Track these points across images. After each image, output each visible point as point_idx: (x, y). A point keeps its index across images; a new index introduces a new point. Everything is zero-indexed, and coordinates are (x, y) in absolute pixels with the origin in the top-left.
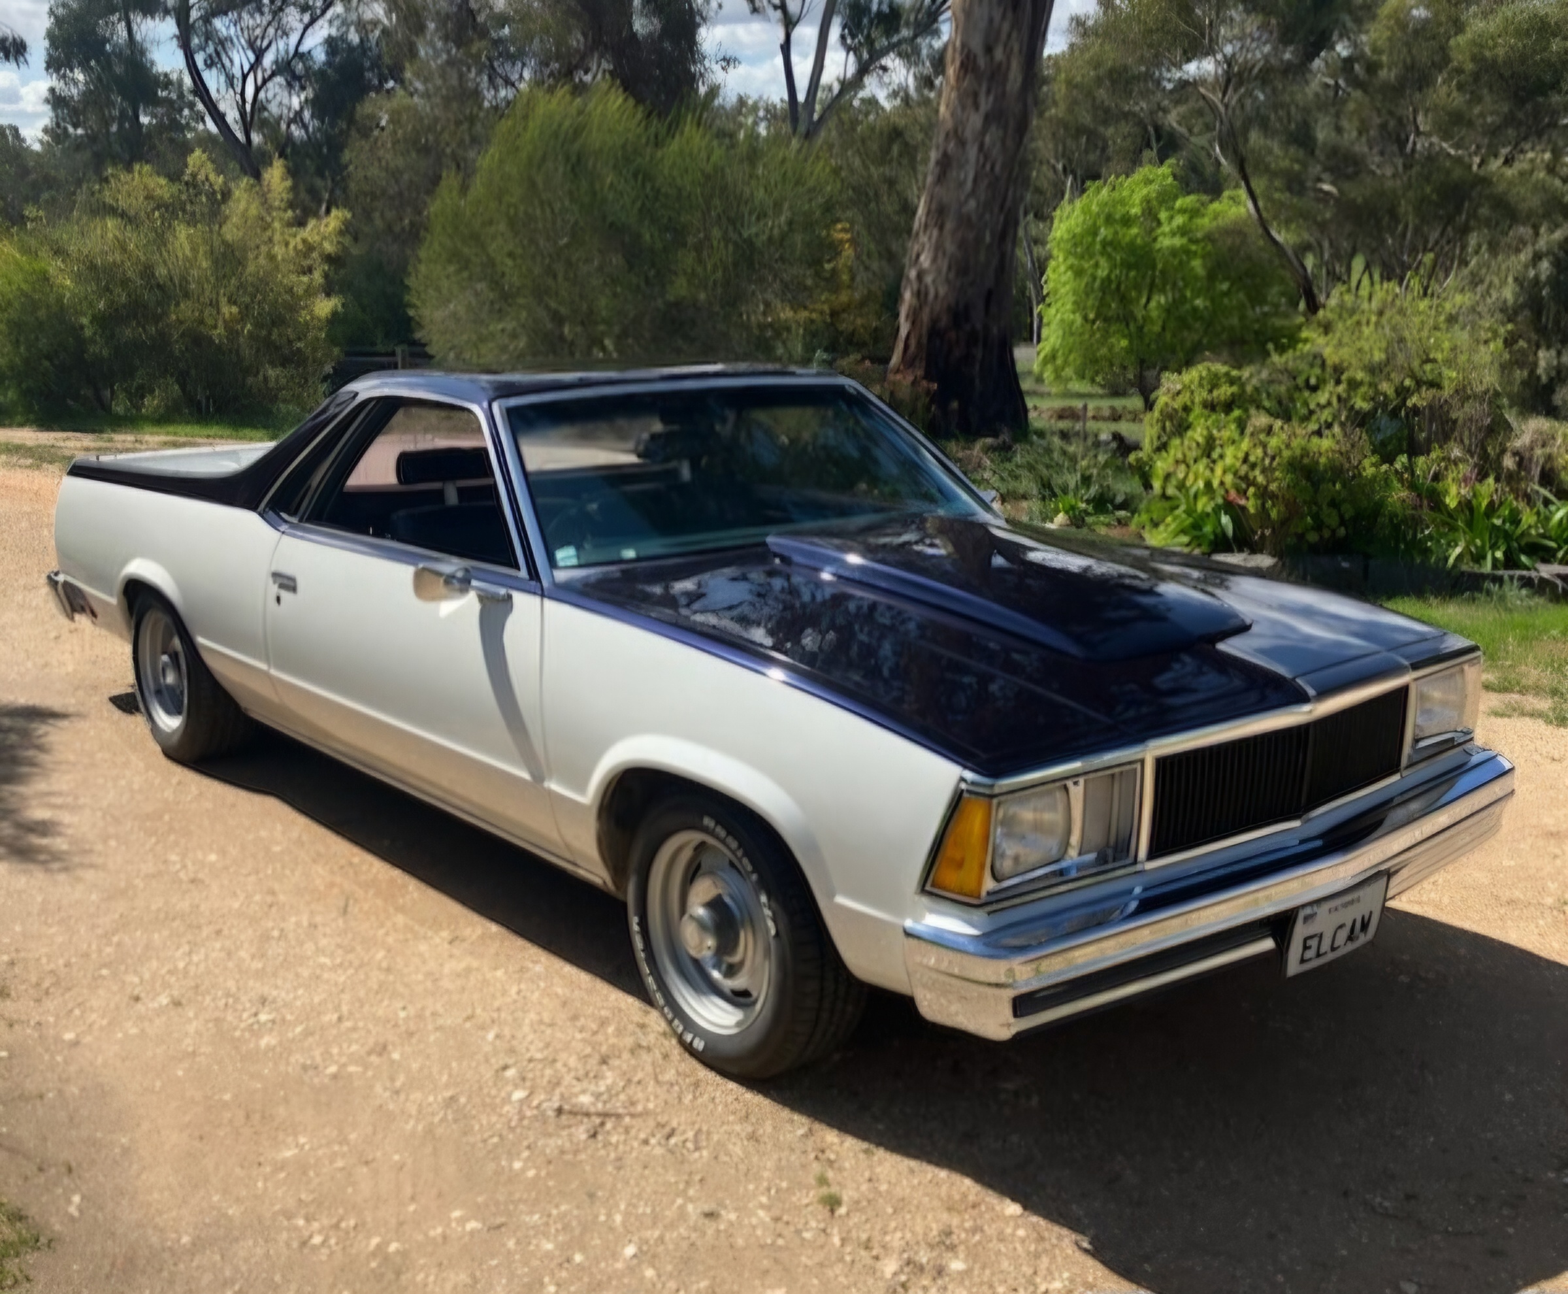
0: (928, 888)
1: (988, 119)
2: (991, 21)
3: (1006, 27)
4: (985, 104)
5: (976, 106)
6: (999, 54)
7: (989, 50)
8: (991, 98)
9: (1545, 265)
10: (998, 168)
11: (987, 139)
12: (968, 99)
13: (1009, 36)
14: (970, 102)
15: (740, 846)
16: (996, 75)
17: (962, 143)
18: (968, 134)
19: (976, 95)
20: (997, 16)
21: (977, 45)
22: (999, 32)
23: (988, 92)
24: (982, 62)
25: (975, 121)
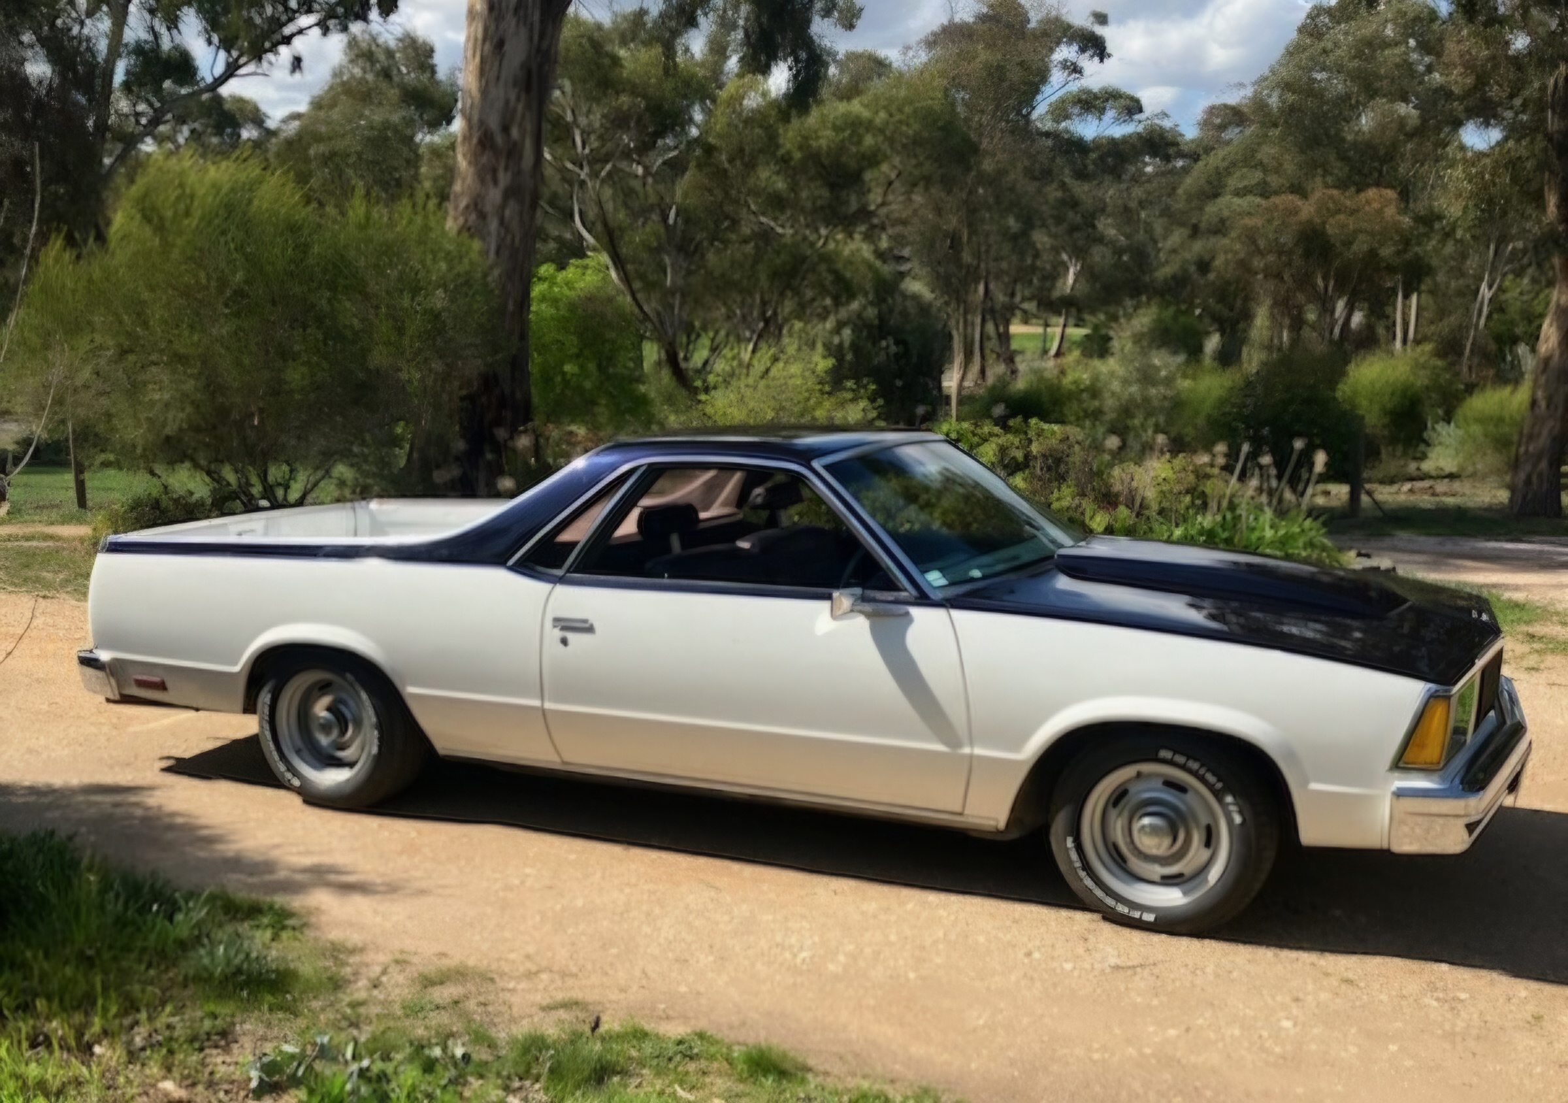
0: (1401, 764)
1: (508, 194)
2: (507, 102)
3: (520, 107)
4: (504, 179)
5: (495, 182)
6: (515, 133)
7: (506, 129)
8: (509, 174)
9: (847, 333)
10: (517, 240)
11: (507, 213)
12: (486, 174)
13: (523, 116)
14: (489, 177)
15: (1202, 766)
16: (513, 152)
17: (482, 216)
18: (488, 208)
19: (494, 171)
20: (513, 98)
21: (494, 123)
22: (515, 110)
23: (506, 169)
24: (499, 139)
25: (494, 195)
